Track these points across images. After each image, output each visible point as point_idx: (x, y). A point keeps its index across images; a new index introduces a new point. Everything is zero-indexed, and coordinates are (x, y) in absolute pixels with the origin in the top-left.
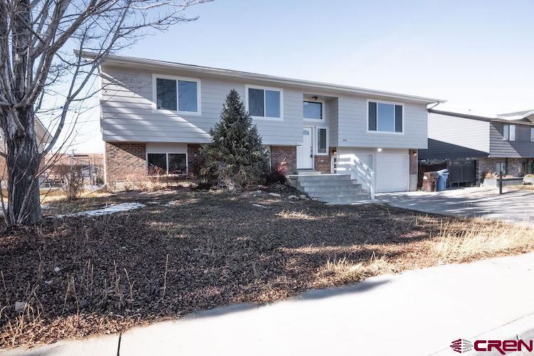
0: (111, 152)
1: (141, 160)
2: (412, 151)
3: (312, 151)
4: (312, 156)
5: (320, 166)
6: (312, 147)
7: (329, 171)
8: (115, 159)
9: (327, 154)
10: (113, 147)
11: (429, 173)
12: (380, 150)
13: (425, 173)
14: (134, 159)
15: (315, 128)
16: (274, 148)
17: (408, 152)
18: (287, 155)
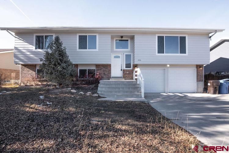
0: (22, 69)
1: (33, 72)
2: (198, 67)
3: (122, 67)
4: (121, 70)
5: (126, 75)
6: (122, 65)
7: (132, 78)
8: (24, 72)
9: (131, 68)
10: (23, 67)
11: (211, 81)
12: (168, 66)
13: (209, 81)
14: (31, 72)
15: (123, 54)
16: (97, 66)
17: (196, 67)
18: (105, 69)
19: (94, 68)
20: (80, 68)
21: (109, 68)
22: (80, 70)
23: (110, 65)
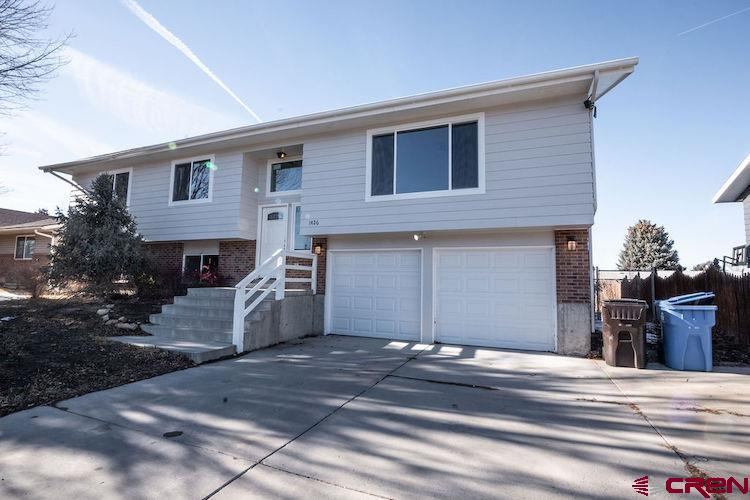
3: (285, 247)
6: (285, 241)
9: (310, 251)
12: (416, 237)
15: (290, 205)
16: (224, 244)
17: (551, 238)
18: (238, 255)
19: (215, 252)
20: (188, 252)
21: (250, 252)
22: (187, 257)
23: (253, 243)
